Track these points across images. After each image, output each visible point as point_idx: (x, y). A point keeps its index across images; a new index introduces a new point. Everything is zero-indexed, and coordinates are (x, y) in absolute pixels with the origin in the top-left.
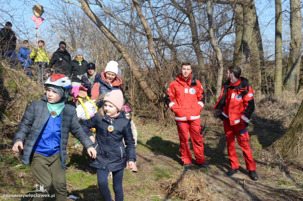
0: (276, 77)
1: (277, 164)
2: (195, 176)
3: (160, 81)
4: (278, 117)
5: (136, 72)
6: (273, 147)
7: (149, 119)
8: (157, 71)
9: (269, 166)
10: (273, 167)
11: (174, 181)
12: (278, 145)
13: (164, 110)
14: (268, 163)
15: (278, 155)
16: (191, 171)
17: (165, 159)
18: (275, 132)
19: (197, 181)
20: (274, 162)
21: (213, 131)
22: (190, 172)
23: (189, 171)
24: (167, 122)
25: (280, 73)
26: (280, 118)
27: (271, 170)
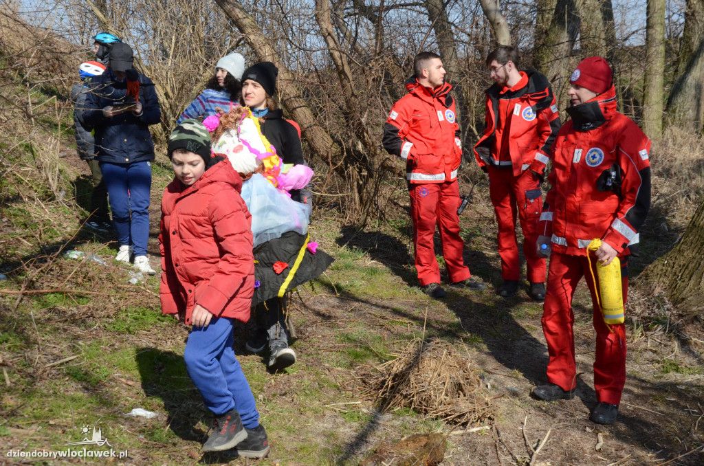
0: (648, 92)
1: (658, 320)
2: (453, 354)
3: (349, 108)
4: (656, 198)
5: (284, 83)
6: (647, 276)
7: (320, 208)
8: (341, 80)
9: (638, 326)
10: (647, 329)
11: (398, 367)
12: (660, 273)
13: (358, 183)
14: (635, 318)
15: (660, 297)
16: (442, 341)
17: (370, 312)
18: (648, 238)
19: (458, 367)
20: (649, 314)
21: (489, 239)
22: (439, 345)
23: (437, 341)
24: (367, 215)
25: (657, 80)
26: (662, 201)
27: (642, 335)
